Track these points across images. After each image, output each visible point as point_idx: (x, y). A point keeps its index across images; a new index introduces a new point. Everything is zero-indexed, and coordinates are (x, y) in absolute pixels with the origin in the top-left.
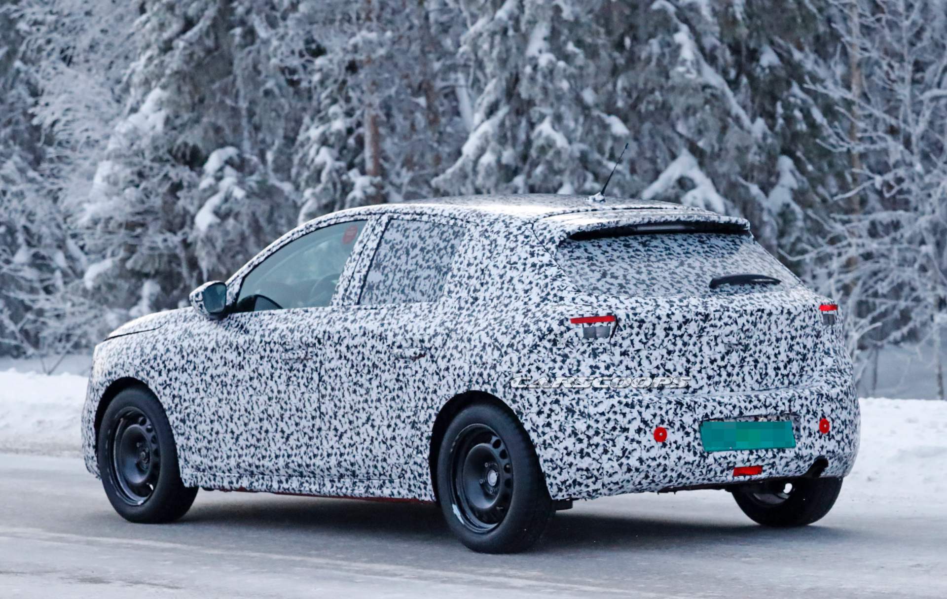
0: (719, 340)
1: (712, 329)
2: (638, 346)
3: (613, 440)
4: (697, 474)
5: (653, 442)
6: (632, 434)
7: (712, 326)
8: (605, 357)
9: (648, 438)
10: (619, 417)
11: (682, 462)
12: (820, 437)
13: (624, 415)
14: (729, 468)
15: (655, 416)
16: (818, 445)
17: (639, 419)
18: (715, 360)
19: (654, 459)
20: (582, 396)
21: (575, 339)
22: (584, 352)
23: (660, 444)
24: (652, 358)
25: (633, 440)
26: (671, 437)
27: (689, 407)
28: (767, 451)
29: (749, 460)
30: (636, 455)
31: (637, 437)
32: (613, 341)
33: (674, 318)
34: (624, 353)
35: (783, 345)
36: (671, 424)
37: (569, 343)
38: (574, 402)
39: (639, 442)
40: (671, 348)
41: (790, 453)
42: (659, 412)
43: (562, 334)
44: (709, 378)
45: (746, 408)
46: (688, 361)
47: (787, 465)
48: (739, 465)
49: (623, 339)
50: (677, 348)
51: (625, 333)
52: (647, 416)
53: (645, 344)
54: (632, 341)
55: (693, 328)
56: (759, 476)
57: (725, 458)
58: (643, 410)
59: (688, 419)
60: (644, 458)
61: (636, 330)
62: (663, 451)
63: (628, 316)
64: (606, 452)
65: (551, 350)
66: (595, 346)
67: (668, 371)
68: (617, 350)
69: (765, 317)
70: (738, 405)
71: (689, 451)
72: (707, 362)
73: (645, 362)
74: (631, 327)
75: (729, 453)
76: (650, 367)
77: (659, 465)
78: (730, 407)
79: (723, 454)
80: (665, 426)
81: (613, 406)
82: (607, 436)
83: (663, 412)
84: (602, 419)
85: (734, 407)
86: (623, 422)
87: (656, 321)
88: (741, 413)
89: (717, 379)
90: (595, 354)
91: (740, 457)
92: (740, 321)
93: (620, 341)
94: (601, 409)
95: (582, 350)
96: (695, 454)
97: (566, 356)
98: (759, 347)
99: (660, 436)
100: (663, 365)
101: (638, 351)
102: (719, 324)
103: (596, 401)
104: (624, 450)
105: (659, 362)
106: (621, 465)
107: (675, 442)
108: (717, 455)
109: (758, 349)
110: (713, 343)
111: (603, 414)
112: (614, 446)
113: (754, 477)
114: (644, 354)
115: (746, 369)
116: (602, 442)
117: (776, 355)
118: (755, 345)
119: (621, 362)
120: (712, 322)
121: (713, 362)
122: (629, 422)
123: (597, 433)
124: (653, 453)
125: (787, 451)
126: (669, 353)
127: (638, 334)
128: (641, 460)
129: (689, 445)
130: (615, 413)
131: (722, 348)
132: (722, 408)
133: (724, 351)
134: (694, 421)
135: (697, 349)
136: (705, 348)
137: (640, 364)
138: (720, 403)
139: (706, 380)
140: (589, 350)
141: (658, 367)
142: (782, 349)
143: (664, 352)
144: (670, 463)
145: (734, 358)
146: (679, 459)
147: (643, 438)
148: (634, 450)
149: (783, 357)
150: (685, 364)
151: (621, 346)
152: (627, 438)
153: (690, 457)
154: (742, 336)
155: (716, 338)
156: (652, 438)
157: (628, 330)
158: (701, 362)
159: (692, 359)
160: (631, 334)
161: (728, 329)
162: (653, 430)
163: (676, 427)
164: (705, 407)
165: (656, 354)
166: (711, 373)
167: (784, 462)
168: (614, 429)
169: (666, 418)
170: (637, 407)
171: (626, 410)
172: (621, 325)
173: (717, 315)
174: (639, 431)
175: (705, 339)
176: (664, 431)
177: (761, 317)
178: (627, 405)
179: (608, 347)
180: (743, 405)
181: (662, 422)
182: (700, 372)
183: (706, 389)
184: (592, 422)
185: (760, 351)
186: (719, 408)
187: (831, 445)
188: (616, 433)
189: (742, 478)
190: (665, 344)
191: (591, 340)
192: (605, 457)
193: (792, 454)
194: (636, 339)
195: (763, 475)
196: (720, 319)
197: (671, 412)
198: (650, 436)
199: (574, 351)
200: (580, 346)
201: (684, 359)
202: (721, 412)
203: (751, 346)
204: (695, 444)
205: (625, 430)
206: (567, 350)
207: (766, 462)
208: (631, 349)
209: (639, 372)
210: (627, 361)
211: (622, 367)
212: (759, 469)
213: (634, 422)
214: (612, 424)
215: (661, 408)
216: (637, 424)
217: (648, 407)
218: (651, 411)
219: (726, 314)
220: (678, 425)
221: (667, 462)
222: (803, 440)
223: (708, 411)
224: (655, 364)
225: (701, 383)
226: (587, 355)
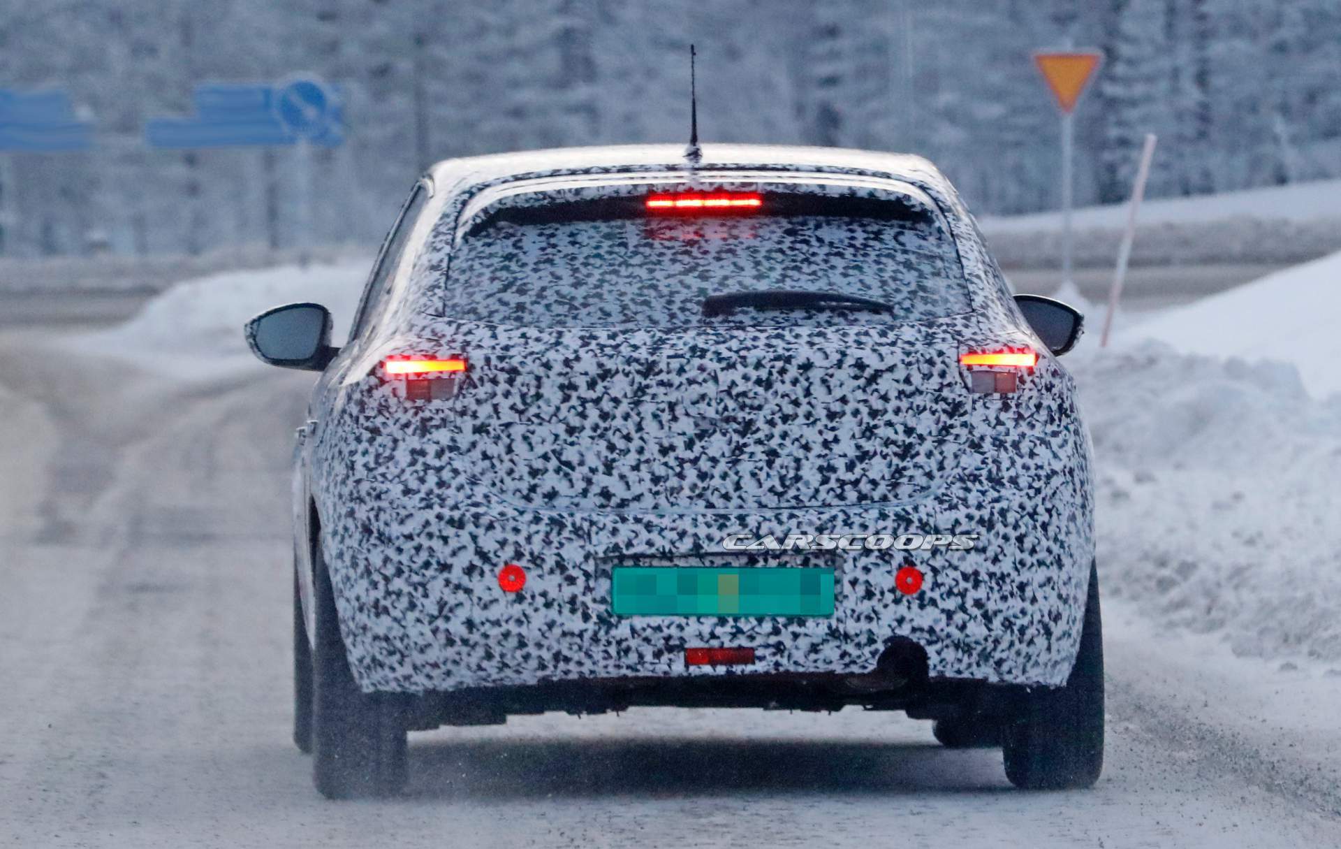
0: (679, 411)
1: (662, 390)
2: (507, 416)
3: (423, 585)
4: (597, 652)
5: (497, 592)
6: (456, 575)
7: (661, 383)
8: (443, 436)
9: (486, 584)
10: (436, 544)
11: (557, 631)
12: (897, 601)
13: (445, 540)
14: (670, 649)
15: (503, 543)
16: (888, 615)
17: (471, 547)
18: (672, 448)
19: (497, 623)
20: (384, 504)
21: (393, 401)
22: (407, 425)
23: (512, 596)
24: (535, 439)
25: (458, 587)
26: (533, 583)
27: (577, 530)
28: (760, 620)
29: (713, 636)
30: (462, 614)
31: (465, 581)
32: (459, 406)
33: (578, 367)
34: (480, 429)
35: (848, 426)
36: (537, 560)
37: (383, 408)
38: (372, 515)
39: (468, 591)
40: (575, 421)
41: (816, 629)
42: (511, 537)
43: (370, 390)
44: (656, 480)
45: (710, 538)
46: (611, 447)
47: (814, 648)
48: (694, 643)
49: (479, 402)
50: (588, 424)
51: (481, 392)
52: (488, 543)
53: (521, 412)
54: (495, 407)
55: (619, 386)
56: (749, 668)
57: (658, 629)
58: (481, 531)
59: (573, 552)
60: (477, 621)
61: (503, 386)
62: (517, 610)
63: (488, 360)
64: (412, 606)
65: (357, 419)
66: (427, 414)
67: (568, 464)
68: (468, 424)
69: (793, 371)
70: (691, 530)
71: (573, 611)
72: (652, 450)
73: (520, 447)
74: (494, 381)
75: (667, 620)
76: (530, 456)
77: (506, 635)
78: (674, 535)
79: (655, 621)
80: (523, 563)
81: (427, 523)
82: (416, 579)
83: (521, 539)
84: (408, 546)
85: (682, 535)
86: (443, 552)
87: (541, 371)
88: (697, 546)
89: (673, 482)
90: (424, 428)
91: (692, 628)
92: (725, 378)
93: (473, 407)
94: (408, 528)
95: (403, 421)
96: (586, 617)
97: (375, 431)
98: (780, 427)
99: (512, 580)
100: (558, 454)
101: (508, 425)
102: (676, 380)
103: (403, 513)
104: (442, 604)
105: (548, 447)
106: (435, 631)
107: (544, 594)
108: (639, 622)
109: (777, 431)
110: (666, 417)
111: (409, 537)
112: (426, 596)
113: (738, 669)
114: (518, 431)
115: (745, 467)
116: (407, 589)
117: (826, 444)
118: (771, 423)
119: (474, 445)
120: (664, 377)
121: (664, 451)
122: (454, 554)
123: (399, 572)
124: (494, 613)
125: (810, 623)
126: (571, 431)
127: (507, 394)
128: (470, 624)
129: (573, 601)
130: (430, 536)
131: (686, 425)
132: (654, 536)
133: (691, 431)
134: (587, 557)
135: (630, 426)
136: (650, 426)
137: (509, 450)
138: (649, 527)
139: (648, 484)
140: (416, 421)
141: (545, 457)
142: (844, 434)
143: (561, 429)
144: (531, 632)
145: (718, 445)
146: (551, 625)
147: (477, 584)
148: (460, 604)
149: (847, 447)
150: (605, 453)
151: (475, 416)
152: (447, 582)
153: (576, 623)
154: (731, 404)
155: (672, 406)
156: (495, 584)
157: (488, 387)
158: (641, 451)
159: (620, 444)
160: (494, 395)
161: (696, 390)
162: (497, 570)
163: (547, 567)
164: (615, 532)
165: (543, 431)
166: (661, 471)
167: (804, 643)
168: (427, 565)
169: (526, 550)
170: (470, 527)
171: (450, 531)
172: (475, 376)
173: (675, 364)
174: (470, 570)
175: (648, 408)
176: (520, 574)
177: (783, 371)
178: (451, 522)
179: (452, 416)
180: (702, 531)
181: (519, 555)
182: (636, 468)
183: (648, 501)
184: (391, 553)
185: (784, 435)
186: (644, 535)
187: (928, 617)
188: (430, 573)
189: (707, 669)
190: (563, 413)
191: (419, 403)
192: (411, 616)
193: (823, 629)
194: (505, 405)
195: (760, 667)
196: (681, 370)
197: (537, 540)
198: (490, 580)
199: (390, 422)
200: (399, 415)
201: (603, 444)
202: (650, 543)
203: (760, 423)
204: (588, 599)
205: (445, 567)
206: (380, 420)
207: (759, 641)
208: (494, 422)
209: (507, 465)
210: (485, 443)
211: (476, 454)
212: (747, 656)
213: (462, 554)
214: (424, 556)
215: (516, 530)
216: (468, 557)
217: (490, 527)
218: (498, 534)
219: (697, 362)
220: (550, 561)
221: (524, 630)
222: (849, 604)
223: (621, 539)
224: (540, 450)
225: (636, 489)
226: (410, 431)
